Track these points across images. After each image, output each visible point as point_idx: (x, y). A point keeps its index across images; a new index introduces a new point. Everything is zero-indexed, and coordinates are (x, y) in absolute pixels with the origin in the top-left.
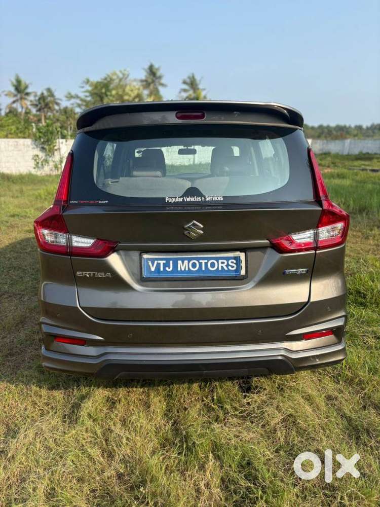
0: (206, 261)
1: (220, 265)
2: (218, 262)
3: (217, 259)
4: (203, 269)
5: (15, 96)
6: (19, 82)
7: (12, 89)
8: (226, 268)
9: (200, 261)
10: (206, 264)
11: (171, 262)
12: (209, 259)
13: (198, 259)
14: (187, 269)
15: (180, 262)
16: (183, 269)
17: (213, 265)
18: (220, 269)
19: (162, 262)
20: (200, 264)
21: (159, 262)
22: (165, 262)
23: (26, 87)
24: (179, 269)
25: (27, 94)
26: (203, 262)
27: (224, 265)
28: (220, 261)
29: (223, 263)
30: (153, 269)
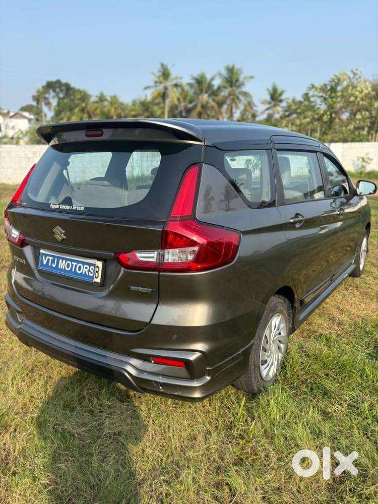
0: (76, 264)
1: (85, 269)
2: (83, 266)
3: (84, 263)
4: (73, 270)
5: (270, 103)
6: (275, 90)
7: (268, 98)
8: (87, 274)
9: (73, 263)
10: (76, 266)
11: (56, 259)
12: (78, 262)
13: (72, 261)
14: (63, 268)
15: (61, 261)
16: (61, 268)
17: (80, 269)
18: (84, 273)
19: (51, 258)
20: (72, 265)
21: (50, 258)
22: (52, 258)
23: (281, 94)
24: (59, 267)
25: (281, 101)
26: (74, 264)
27: (87, 270)
28: (85, 266)
29: (86, 268)
30: (45, 263)
